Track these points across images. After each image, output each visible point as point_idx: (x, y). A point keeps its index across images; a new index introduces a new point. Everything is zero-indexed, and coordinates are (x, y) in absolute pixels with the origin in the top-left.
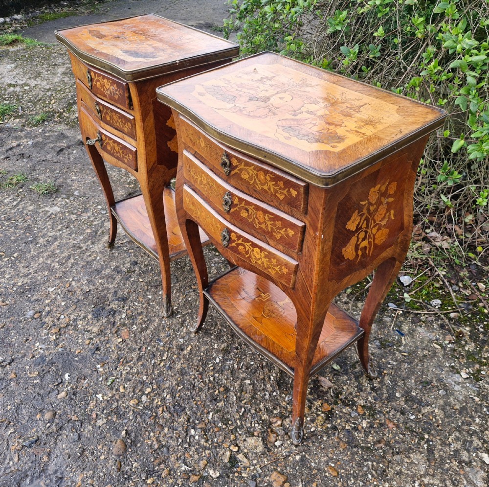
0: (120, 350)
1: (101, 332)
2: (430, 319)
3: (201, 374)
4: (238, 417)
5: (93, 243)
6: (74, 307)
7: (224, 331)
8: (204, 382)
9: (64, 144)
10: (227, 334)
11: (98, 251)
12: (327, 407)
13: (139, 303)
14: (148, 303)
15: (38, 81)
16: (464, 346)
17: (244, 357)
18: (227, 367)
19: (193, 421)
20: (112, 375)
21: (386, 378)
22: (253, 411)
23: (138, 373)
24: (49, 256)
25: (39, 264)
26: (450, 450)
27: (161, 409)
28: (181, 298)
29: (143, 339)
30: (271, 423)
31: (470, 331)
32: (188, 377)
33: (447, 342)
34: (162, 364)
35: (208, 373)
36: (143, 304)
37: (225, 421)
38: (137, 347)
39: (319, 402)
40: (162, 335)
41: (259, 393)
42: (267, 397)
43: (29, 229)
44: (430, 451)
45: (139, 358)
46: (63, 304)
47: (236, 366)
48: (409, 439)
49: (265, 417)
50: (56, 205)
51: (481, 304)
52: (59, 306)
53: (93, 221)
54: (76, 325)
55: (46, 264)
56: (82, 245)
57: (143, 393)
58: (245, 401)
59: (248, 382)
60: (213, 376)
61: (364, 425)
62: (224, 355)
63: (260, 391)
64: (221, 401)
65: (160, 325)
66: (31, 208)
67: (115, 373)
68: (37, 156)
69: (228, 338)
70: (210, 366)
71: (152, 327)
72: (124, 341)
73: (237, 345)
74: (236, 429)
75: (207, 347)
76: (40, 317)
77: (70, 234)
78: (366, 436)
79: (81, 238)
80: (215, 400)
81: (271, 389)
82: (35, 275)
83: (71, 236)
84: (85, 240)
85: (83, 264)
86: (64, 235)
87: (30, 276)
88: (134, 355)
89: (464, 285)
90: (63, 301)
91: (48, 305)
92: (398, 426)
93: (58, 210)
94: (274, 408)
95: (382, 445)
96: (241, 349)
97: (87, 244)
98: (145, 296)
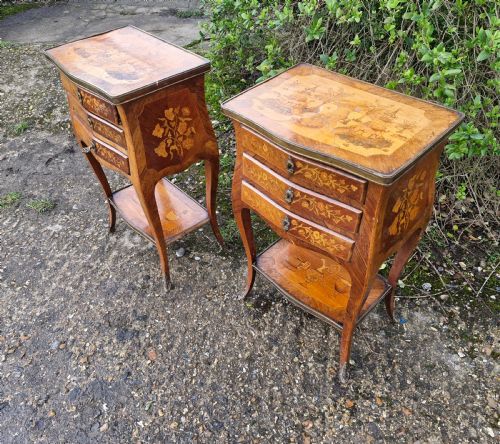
0: (151, 372)
1: (129, 356)
2: (424, 302)
3: (231, 386)
4: (273, 426)
6: (97, 332)
7: (245, 339)
8: (236, 395)
9: (50, 153)
10: (249, 341)
11: (109, 268)
12: (350, 403)
13: (159, 320)
14: (169, 319)
15: (12, 87)
16: (456, 326)
17: (268, 363)
18: (254, 376)
19: (234, 436)
20: (148, 399)
21: (396, 367)
22: (286, 418)
23: (172, 394)
24: (62, 280)
25: (53, 290)
26: (460, 429)
27: (201, 428)
29: (170, 357)
30: (303, 427)
31: (460, 310)
32: (220, 392)
33: (442, 324)
34: (193, 381)
35: (238, 384)
36: (164, 320)
37: (262, 432)
38: (166, 366)
39: (342, 399)
40: (188, 351)
41: (288, 398)
42: (296, 401)
43: (34, 252)
44: (444, 432)
45: (171, 378)
46: (86, 330)
47: (262, 374)
48: (424, 424)
49: (297, 422)
50: (57, 222)
51: (465, 283)
52: (82, 333)
53: (97, 236)
54: (103, 351)
55: (60, 288)
56: (92, 264)
57: (182, 415)
58: (277, 408)
59: (276, 388)
60: (243, 387)
61: (385, 416)
62: (249, 363)
63: (288, 396)
64: (254, 411)
65: (184, 341)
66: (32, 228)
67: (150, 397)
68: (27, 169)
69: (250, 346)
70: (238, 377)
71: (177, 345)
72: (153, 362)
73: (259, 352)
74: (273, 438)
75: (232, 358)
76: (66, 347)
77: (78, 253)
78: (388, 426)
79: (90, 256)
80: (250, 411)
81: (298, 393)
82: (51, 302)
83: (79, 255)
84: (94, 258)
85: (97, 284)
86: (72, 255)
87: (47, 305)
88: (165, 375)
89: (448, 266)
90: (85, 327)
91: (71, 333)
92: (413, 413)
93: (60, 227)
94: (304, 412)
95: (402, 433)
96: (264, 354)
97: (96, 262)
98: (164, 312)
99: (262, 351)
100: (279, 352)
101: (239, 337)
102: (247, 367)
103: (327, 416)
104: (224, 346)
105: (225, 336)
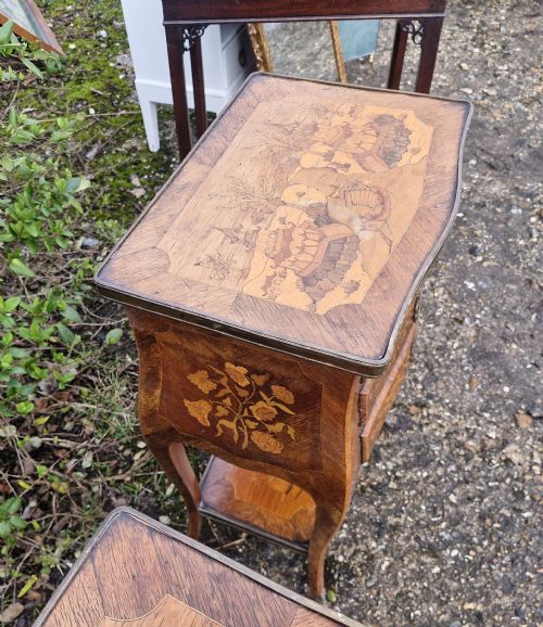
3: (491, 562)
4: (503, 485)
7: (404, 574)
8: (498, 549)
10: (404, 566)
12: (413, 409)
17: (422, 522)
18: (455, 534)
22: (483, 473)
32: (510, 575)
35: (481, 553)
37: (519, 495)
39: (413, 418)
41: (456, 479)
42: (453, 468)
47: (444, 525)
49: (478, 459)
58: (478, 487)
59: (453, 498)
60: (481, 545)
62: (440, 551)
63: (452, 480)
64: (502, 515)
69: (411, 561)
70: (471, 558)
73: (413, 542)
74: (517, 480)
75: (447, 581)
80: (507, 521)
81: (440, 469)
94: (460, 455)
96: (412, 534)
99: (408, 539)
100: (397, 512)
101: (405, 585)
102: (448, 551)
103: (446, 430)
104: (435, 605)
105: (418, 612)
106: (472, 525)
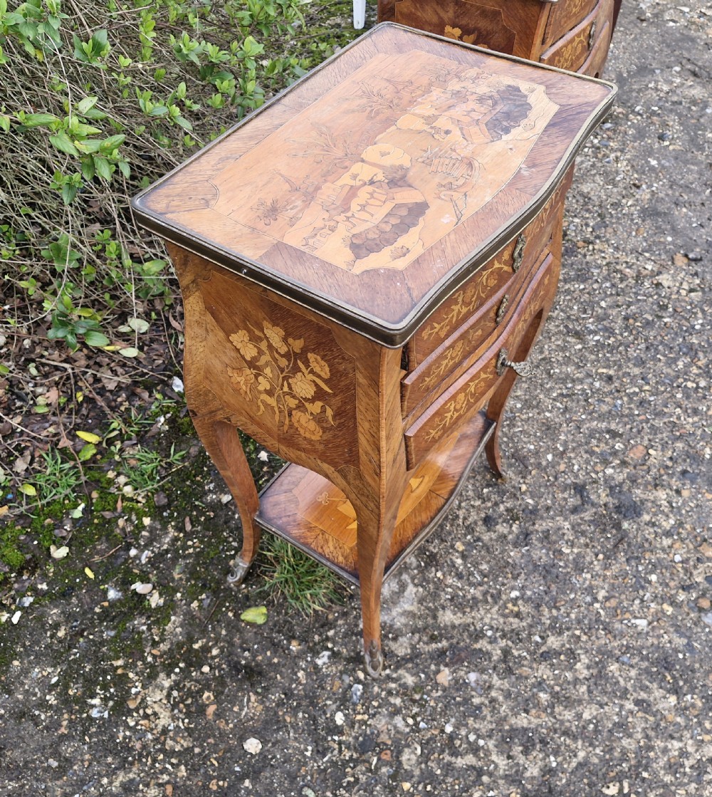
0: (667, 443)
3: (627, 346)
4: (650, 299)
5: (479, 635)
7: (549, 347)
8: (636, 339)
10: (551, 342)
11: (496, 608)
12: (581, 244)
13: (573, 465)
14: (564, 452)
17: (572, 317)
18: (599, 327)
22: (634, 290)
24: (569, 703)
25: (601, 706)
28: (524, 417)
29: (628, 426)
32: (642, 355)
34: (647, 388)
35: (620, 340)
36: (570, 458)
37: (663, 307)
38: (645, 427)
40: (605, 408)
41: (608, 292)
42: (608, 285)
45: (659, 414)
46: (653, 578)
47: (591, 320)
53: (405, 691)
55: (590, 691)
57: (698, 387)
58: (627, 299)
60: (621, 335)
62: (584, 336)
63: (605, 292)
64: (645, 318)
65: (591, 419)
69: (557, 340)
70: (610, 342)
71: (604, 425)
72: (650, 446)
73: (562, 328)
74: (664, 297)
77: (476, 712)
79: (473, 677)
82: (630, 689)
83: (479, 708)
85: (546, 612)
86: (484, 727)
87: (643, 695)
88: (659, 423)
90: (650, 582)
91: (673, 603)
96: (562, 324)
97: (489, 647)
98: (553, 465)
101: (550, 353)
102: (591, 336)
103: (608, 260)
104: (573, 368)
105: (556, 370)
106: (616, 323)
